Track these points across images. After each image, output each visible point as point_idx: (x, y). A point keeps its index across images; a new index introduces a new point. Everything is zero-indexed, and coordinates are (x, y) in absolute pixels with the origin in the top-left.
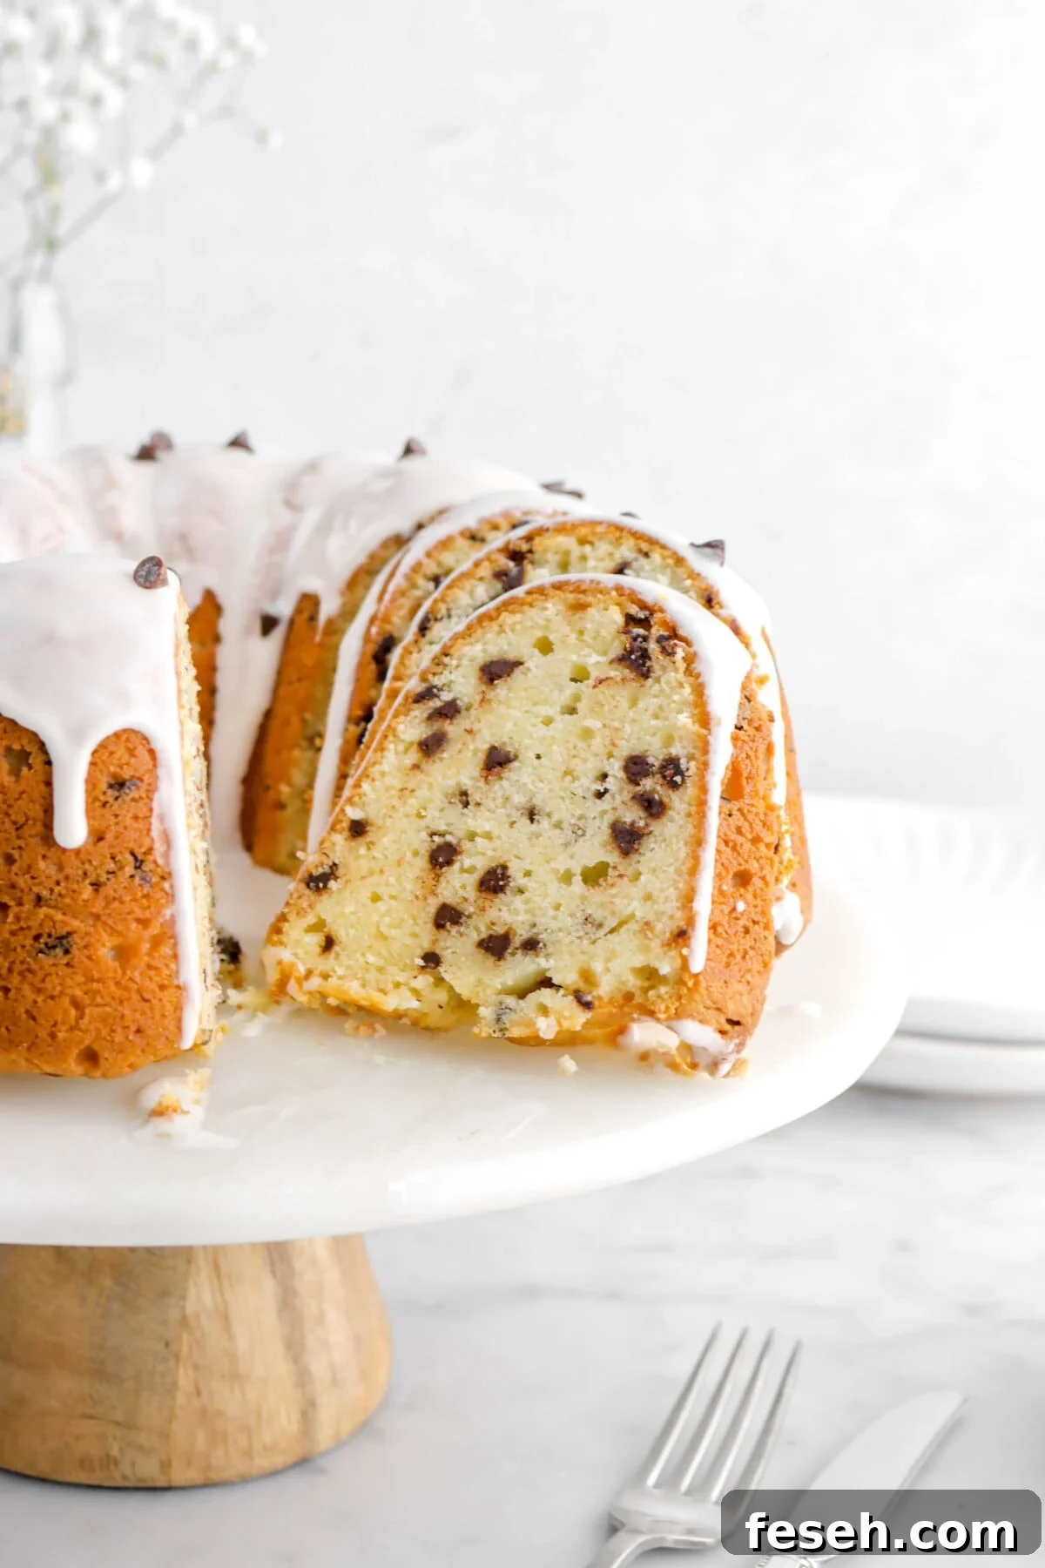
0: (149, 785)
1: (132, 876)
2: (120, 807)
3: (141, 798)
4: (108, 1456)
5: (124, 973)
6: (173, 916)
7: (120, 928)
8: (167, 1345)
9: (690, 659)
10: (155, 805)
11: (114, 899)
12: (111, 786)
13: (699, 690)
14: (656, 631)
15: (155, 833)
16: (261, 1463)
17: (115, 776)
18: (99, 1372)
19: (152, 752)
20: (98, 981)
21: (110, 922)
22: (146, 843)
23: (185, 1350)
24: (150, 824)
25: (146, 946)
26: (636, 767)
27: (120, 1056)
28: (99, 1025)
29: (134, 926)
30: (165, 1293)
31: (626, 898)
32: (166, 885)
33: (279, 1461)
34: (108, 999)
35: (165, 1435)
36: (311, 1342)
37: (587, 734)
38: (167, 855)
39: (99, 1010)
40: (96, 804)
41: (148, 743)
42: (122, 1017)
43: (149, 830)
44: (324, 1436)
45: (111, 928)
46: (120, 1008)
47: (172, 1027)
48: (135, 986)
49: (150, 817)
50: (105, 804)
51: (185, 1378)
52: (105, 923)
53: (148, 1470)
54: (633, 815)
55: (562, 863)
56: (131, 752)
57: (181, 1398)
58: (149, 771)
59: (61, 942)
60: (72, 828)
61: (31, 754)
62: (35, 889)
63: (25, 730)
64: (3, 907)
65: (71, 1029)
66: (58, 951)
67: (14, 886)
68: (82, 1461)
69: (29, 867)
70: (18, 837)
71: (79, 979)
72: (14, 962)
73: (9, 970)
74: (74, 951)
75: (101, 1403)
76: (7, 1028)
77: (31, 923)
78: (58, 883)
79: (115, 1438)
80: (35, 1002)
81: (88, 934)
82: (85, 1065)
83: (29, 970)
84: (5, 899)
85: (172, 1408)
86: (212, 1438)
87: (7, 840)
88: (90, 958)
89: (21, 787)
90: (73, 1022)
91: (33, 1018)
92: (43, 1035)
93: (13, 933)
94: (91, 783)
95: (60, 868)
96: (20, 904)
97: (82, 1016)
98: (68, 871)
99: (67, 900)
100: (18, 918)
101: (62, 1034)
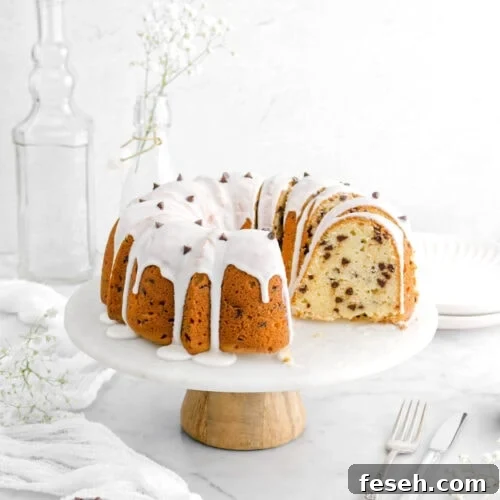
0: (281, 287)
1: (278, 308)
2: (275, 293)
3: (279, 290)
4: (248, 442)
5: (277, 330)
7: (276, 320)
8: (260, 414)
9: (392, 241)
10: (282, 292)
11: (275, 313)
12: (273, 289)
13: (395, 248)
14: (382, 232)
15: (282, 298)
17: (273, 286)
18: (244, 422)
19: (281, 280)
20: (272, 332)
21: (274, 318)
22: (281, 300)
23: (265, 415)
24: (281, 296)
25: (281, 323)
26: (382, 266)
27: (276, 348)
28: (273, 342)
29: (279, 319)
30: (260, 401)
31: (383, 297)
32: (285, 309)
34: (274, 336)
35: (261, 436)
37: (368, 257)
38: (285, 302)
39: (273, 338)
41: (280, 277)
42: (277, 339)
45: (274, 320)
48: (280, 332)
49: (281, 294)
50: (272, 293)
51: (265, 422)
53: (258, 446)
54: (382, 278)
55: (367, 289)
56: (277, 280)
57: (264, 427)
58: (280, 284)
59: (264, 324)
60: (266, 298)
61: (255, 283)
62: (258, 313)
63: (253, 277)
64: (250, 317)
65: (267, 343)
66: (264, 326)
67: (253, 312)
68: (241, 444)
69: (256, 308)
70: (253, 301)
71: (268, 332)
72: (253, 329)
73: (252, 331)
74: (267, 326)
75: (245, 429)
76: (252, 344)
77: (257, 320)
78: (263, 311)
79: (249, 438)
80: (258, 338)
81: (270, 322)
82: (269, 351)
83: (257, 331)
84: (251, 315)
85: (263, 430)
86: (272, 436)
87: (251, 302)
88: (270, 327)
89: (254, 290)
90: (267, 341)
91: (258, 341)
92: (260, 345)
93: (253, 323)
94: (269, 288)
95: (263, 308)
96: (254, 316)
97: (269, 340)
98: (265, 308)
99: (265, 314)
100: (254, 319)
101: (265, 344)
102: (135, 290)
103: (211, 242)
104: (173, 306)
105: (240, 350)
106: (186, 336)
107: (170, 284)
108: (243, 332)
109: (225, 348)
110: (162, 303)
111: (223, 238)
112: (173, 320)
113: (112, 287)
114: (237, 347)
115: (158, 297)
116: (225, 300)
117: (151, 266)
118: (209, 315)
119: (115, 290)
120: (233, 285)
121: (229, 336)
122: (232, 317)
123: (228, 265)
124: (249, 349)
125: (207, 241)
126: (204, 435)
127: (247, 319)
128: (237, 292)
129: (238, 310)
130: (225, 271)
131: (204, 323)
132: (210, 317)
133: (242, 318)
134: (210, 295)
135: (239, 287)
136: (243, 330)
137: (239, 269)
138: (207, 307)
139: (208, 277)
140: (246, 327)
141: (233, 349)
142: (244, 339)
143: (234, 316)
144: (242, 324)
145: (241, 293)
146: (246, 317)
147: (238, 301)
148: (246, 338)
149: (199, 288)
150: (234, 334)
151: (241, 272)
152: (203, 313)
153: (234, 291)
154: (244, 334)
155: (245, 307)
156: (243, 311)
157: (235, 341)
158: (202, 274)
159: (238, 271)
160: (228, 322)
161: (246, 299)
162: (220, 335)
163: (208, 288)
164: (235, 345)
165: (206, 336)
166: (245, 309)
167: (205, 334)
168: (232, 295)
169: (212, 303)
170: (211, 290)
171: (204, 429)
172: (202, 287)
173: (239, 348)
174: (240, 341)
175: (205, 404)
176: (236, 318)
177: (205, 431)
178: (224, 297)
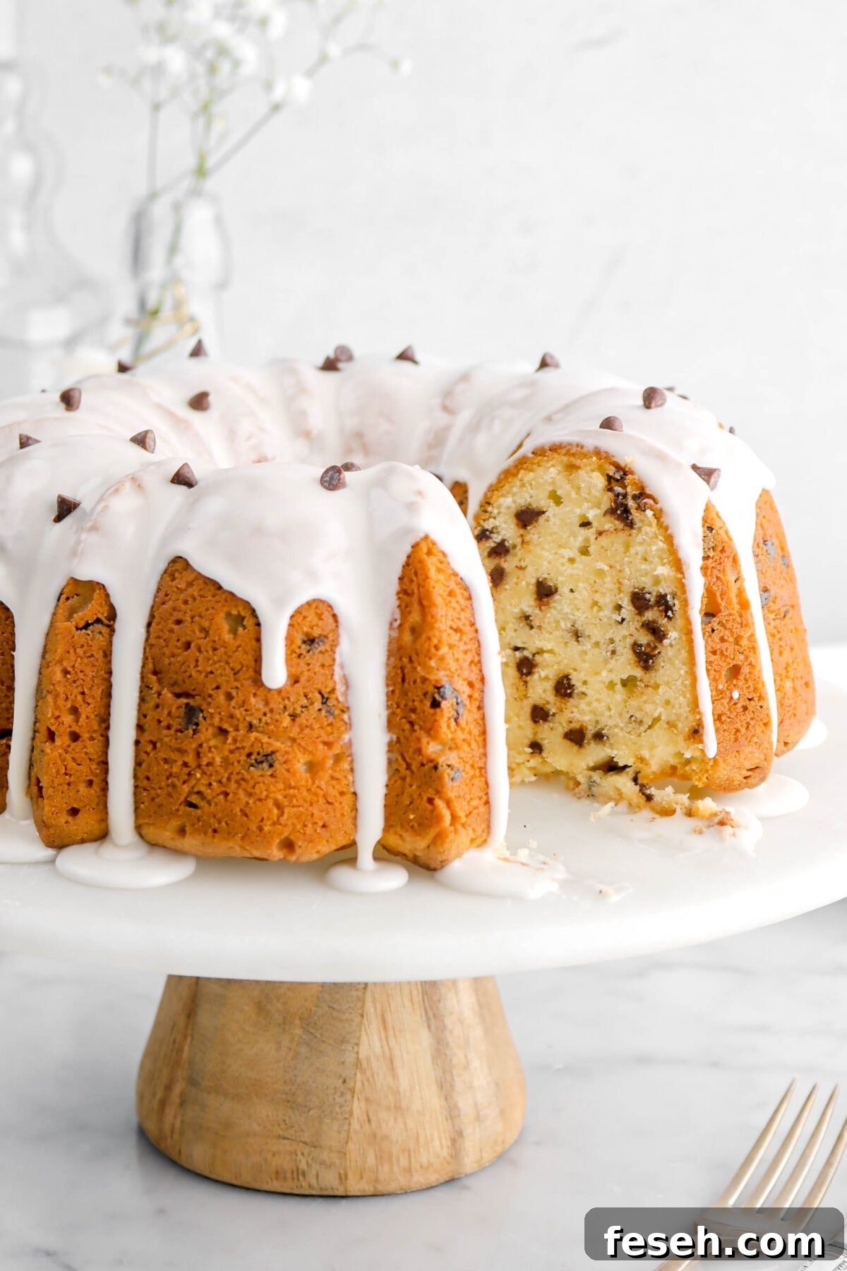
0: (333, 641)
1: (320, 710)
2: (311, 657)
3: (327, 651)
4: (298, 1168)
5: (314, 782)
6: (350, 740)
7: (310, 749)
8: (344, 1082)
10: (337, 657)
11: (307, 726)
12: (304, 642)
15: (337, 677)
16: (419, 1179)
17: (307, 634)
18: (290, 1102)
19: (334, 616)
20: (294, 788)
21: (303, 743)
22: (331, 685)
23: (359, 1085)
24: (333, 670)
25: (330, 762)
27: (312, 844)
28: (295, 821)
29: (321, 747)
30: (343, 1041)
32: (345, 717)
33: (433, 1178)
34: (301, 802)
35: (343, 1154)
36: (459, 1084)
38: (345, 694)
39: (295, 809)
40: (293, 655)
41: (332, 609)
42: (312, 815)
43: (333, 675)
44: (469, 1163)
45: (304, 749)
46: (310, 809)
47: (349, 822)
48: (322, 793)
49: (333, 665)
50: (299, 656)
51: (358, 1108)
52: (299, 744)
53: (329, 1181)
56: (320, 617)
57: (355, 1125)
58: (333, 631)
59: (267, 759)
60: (276, 672)
61: (245, 618)
62: (248, 719)
63: (242, 600)
64: (223, 732)
65: (274, 824)
66: (265, 765)
67: (232, 716)
68: (277, 1173)
69: (244, 702)
70: (236, 680)
71: (281, 786)
72: (231, 773)
73: (229, 779)
74: (277, 765)
75: (292, 1127)
76: (226, 823)
77: (244, 744)
78: (265, 714)
79: (303, 1154)
80: (247, 803)
81: (287, 753)
82: (285, 851)
83: (243, 779)
84: (225, 726)
85: (348, 1132)
86: (379, 1159)
87: (227, 681)
88: (288, 770)
89: (238, 643)
90: (275, 819)
91: (246, 815)
92: (254, 827)
93: (231, 752)
94: (289, 640)
95: (267, 703)
96: (237, 730)
97: (282, 814)
98: (272, 705)
99: (272, 727)
100: (235, 740)
101: (266, 828)
103: (140, 486)
105: (192, 842)
106: (38, 784)
108: (200, 781)
109: (149, 831)
111: (182, 479)
112: (8, 733)
114: (182, 831)
116: (153, 670)
118: (105, 720)
120: (179, 622)
121: (159, 791)
122: (169, 727)
123: (172, 557)
124: (216, 841)
125: (128, 485)
126: (176, 1136)
127: (215, 736)
128: (188, 645)
129: (187, 705)
130: (162, 575)
131: (89, 743)
132: (108, 728)
133: (199, 732)
134: (111, 654)
135: (193, 631)
136: (198, 775)
137: (199, 574)
138: (98, 692)
139: (107, 595)
140: (208, 764)
141: (172, 839)
142: (202, 804)
143: (175, 726)
144: (198, 754)
145: (199, 650)
146: (211, 730)
147: (190, 676)
148: (209, 803)
149: (77, 629)
150: (174, 786)
151: (205, 583)
152: (85, 711)
153: (179, 644)
154: (203, 789)
155: (210, 696)
156: (202, 711)
157: (178, 810)
158: (90, 582)
159: (196, 579)
160: (158, 745)
161: (212, 672)
162: (136, 787)
163: (105, 630)
164: (175, 823)
165: (96, 788)
166: (209, 704)
167: (90, 783)
168: (173, 655)
169: (114, 680)
170: (116, 639)
171: (175, 1117)
172: (86, 626)
173: (187, 834)
174: (192, 809)
175: (185, 1037)
176: (181, 731)
177: (178, 1124)
178: (150, 660)
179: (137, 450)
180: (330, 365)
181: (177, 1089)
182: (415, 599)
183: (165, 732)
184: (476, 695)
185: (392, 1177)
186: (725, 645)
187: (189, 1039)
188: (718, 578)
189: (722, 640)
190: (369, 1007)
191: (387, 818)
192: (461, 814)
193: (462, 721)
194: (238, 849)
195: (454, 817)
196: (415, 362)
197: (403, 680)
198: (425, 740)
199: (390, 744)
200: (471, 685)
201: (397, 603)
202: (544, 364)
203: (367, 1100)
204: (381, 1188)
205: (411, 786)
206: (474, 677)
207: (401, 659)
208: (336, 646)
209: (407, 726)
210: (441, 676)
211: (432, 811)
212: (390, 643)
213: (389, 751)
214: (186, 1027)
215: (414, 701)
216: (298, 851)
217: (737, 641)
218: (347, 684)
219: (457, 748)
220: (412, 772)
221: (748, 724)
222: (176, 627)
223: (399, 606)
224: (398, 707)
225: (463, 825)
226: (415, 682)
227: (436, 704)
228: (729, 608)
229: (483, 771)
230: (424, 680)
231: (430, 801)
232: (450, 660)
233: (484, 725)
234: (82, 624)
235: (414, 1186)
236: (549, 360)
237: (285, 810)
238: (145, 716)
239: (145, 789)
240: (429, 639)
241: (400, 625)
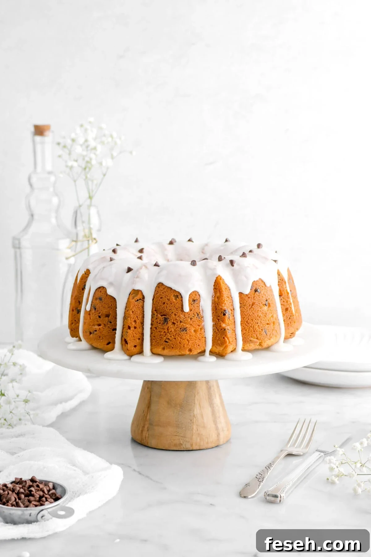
1: (197, 317)
2: (194, 305)
3: (198, 303)
4: (180, 443)
5: (196, 335)
6: (204, 325)
7: (195, 326)
8: (191, 420)
10: (200, 304)
11: (194, 321)
12: (192, 301)
15: (200, 309)
16: (210, 445)
17: (193, 299)
18: (178, 426)
19: (199, 295)
20: (191, 336)
21: (193, 325)
23: (194, 421)
25: (199, 330)
27: (196, 350)
28: (192, 344)
29: (197, 326)
30: (190, 410)
32: (203, 319)
33: (213, 445)
34: (193, 339)
35: (191, 439)
36: (218, 421)
38: (202, 313)
39: (192, 341)
40: (190, 304)
41: (199, 293)
42: (196, 343)
43: (199, 309)
44: (221, 442)
46: (195, 341)
47: (204, 343)
48: (198, 337)
49: (199, 306)
50: (192, 304)
51: (195, 427)
52: (192, 326)
53: (188, 446)
56: (196, 295)
57: (194, 431)
58: (199, 298)
59: (185, 329)
60: (187, 309)
61: (178, 296)
62: (180, 320)
63: (177, 291)
64: (174, 323)
65: (187, 345)
66: (185, 331)
67: (176, 319)
68: (175, 445)
69: (179, 316)
70: (177, 311)
71: (188, 336)
72: (176, 333)
73: (176, 335)
74: (187, 331)
75: (178, 433)
76: (175, 346)
77: (179, 326)
78: (184, 319)
79: (181, 439)
80: (180, 340)
81: (190, 328)
82: (189, 352)
83: (179, 334)
84: (175, 322)
85: (193, 433)
86: (201, 439)
87: (175, 311)
88: (190, 332)
89: (177, 302)
90: (187, 344)
91: (180, 343)
92: (182, 346)
93: (176, 328)
94: (189, 301)
95: (184, 316)
96: (177, 322)
97: (189, 342)
98: (186, 316)
99: (186, 322)
100: (177, 325)
101: (185, 346)
102: (88, 308)
103: (146, 267)
104: (116, 318)
105: (166, 352)
106: (125, 340)
107: (114, 299)
108: (169, 336)
109: (154, 351)
110: (108, 316)
111: (156, 265)
112: (115, 329)
113: (73, 310)
114: (164, 349)
115: (105, 311)
116: (155, 310)
117: (100, 288)
118: (142, 323)
119: (75, 312)
120: (161, 298)
121: (158, 339)
122: (160, 323)
123: (158, 283)
124: (173, 350)
125: (144, 267)
126: (147, 439)
127: (172, 325)
128: (164, 303)
129: (165, 318)
130: (156, 288)
131: (139, 329)
132: (143, 325)
133: (168, 324)
134: (144, 307)
135: (166, 300)
136: (168, 334)
137: (166, 286)
138: (141, 316)
139: (142, 293)
140: (171, 331)
141: (161, 351)
142: (169, 341)
143: (162, 323)
144: (168, 329)
145: (167, 304)
146: (171, 323)
147: (165, 311)
148: (171, 341)
149: (135, 301)
150: (161, 337)
151: (168, 288)
152: (138, 321)
153: (162, 303)
154: (169, 338)
155: (171, 315)
156: (169, 319)
157: (163, 343)
158: (138, 290)
159: (165, 287)
160: (157, 328)
161: (171, 309)
162: (151, 339)
163: (142, 301)
164: (162, 347)
165: (140, 340)
166: (170, 317)
167: (139, 339)
168: (160, 306)
169: (145, 313)
170: (145, 303)
171: (146, 434)
172: (138, 300)
173: (165, 349)
174: (167, 343)
175: (148, 413)
176: (163, 324)
177: (147, 435)
178: (154, 308)
179: (139, 260)
180: (171, 243)
181: (146, 427)
182: (218, 290)
183: (159, 325)
184: (233, 313)
185: (203, 445)
186: (284, 303)
187: (149, 414)
188: (282, 287)
189: (284, 302)
190: (196, 402)
191: (213, 343)
192: (231, 341)
193: (230, 319)
194: (178, 352)
195: (229, 342)
196: (193, 242)
197: (216, 309)
198: (222, 323)
199: (213, 325)
200: (231, 310)
201: (214, 291)
202: (226, 241)
203: (197, 425)
204: (201, 448)
205: (219, 335)
206: (232, 308)
207: (215, 305)
208: (200, 302)
209: (217, 320)
210: (225, 308)
211: (224, 341)
212: (212, 301)
213: (213, 327)
214: (148, 411)
215: (219, 314)
216: (193, 352)
217: (287, 302)
218: (203, 311)
219: (229, 325)
220: (219, 331)
221: (291, 322)
222: (161, 299)
223: (214, 292)
224: (215, 316)
225: (231, 344)
226: (219, 310)
227: (224, 315)
228: (284, 295)
229: (234, 331)
230: (221, 309)
231: (224, 338)
232: (227, 303)
233: (234, 320)
234: (136, 300)
235: (209, 447)
236: (227, 240)
237: (190, 342)
238: (153, 321)
239: (154, 339)
240: (222, 299)
241: (215, 296)
